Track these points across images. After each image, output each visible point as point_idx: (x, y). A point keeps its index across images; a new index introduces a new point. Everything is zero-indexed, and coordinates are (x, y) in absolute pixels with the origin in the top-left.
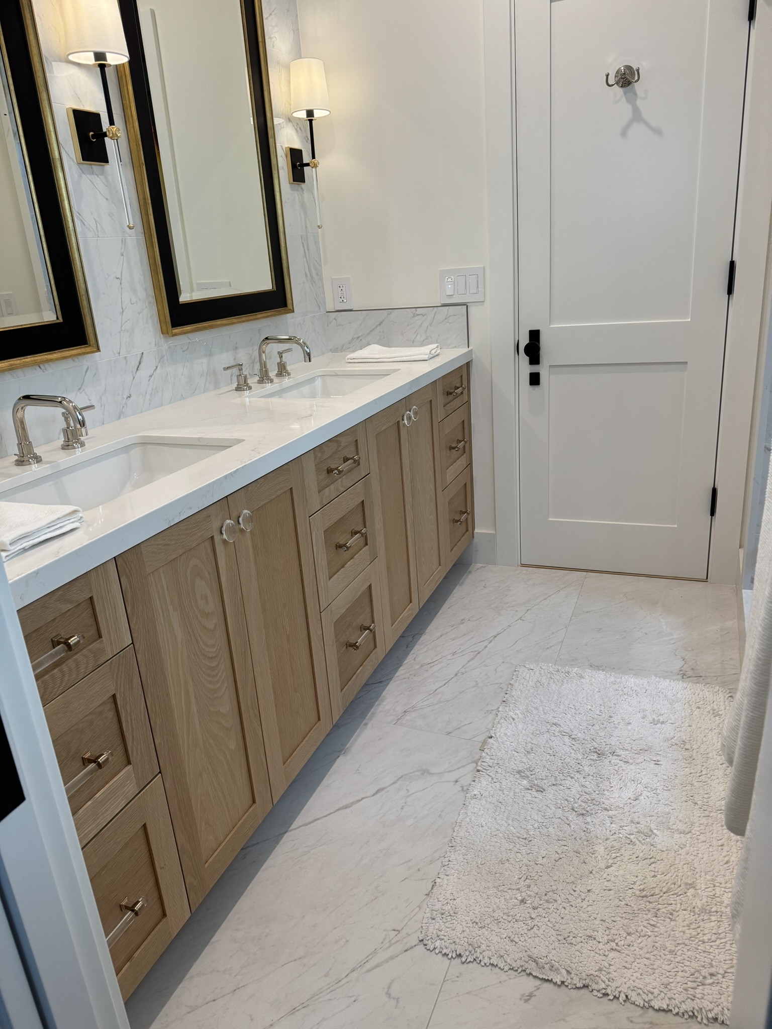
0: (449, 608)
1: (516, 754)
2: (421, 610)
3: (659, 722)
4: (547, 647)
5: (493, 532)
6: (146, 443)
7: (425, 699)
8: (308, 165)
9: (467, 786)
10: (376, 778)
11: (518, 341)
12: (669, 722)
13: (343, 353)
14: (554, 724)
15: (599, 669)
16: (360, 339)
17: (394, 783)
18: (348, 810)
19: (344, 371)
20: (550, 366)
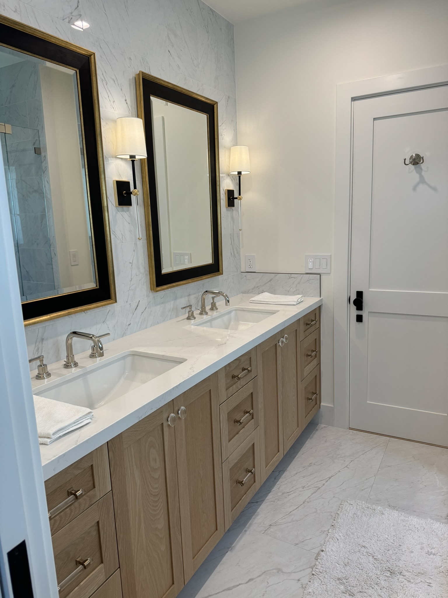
0: (302, 454)
1: (338, 565)
2: (285, 457)
3: (432, 553)
4: (362, 489)
5: (332, 406)
6: (135, 355)
7: (284, 518)
8: (236, 198)
9: (305, 584)
10: (249, 571)
11: (350, 296)
12: (438, 554)
13: (249, 294)
14: (363, 546)
15: (394, 509)
16: (258, 288)
17: (260, 576)
18: (230, 592)
19: (248, 308)
20: (369, 312)
